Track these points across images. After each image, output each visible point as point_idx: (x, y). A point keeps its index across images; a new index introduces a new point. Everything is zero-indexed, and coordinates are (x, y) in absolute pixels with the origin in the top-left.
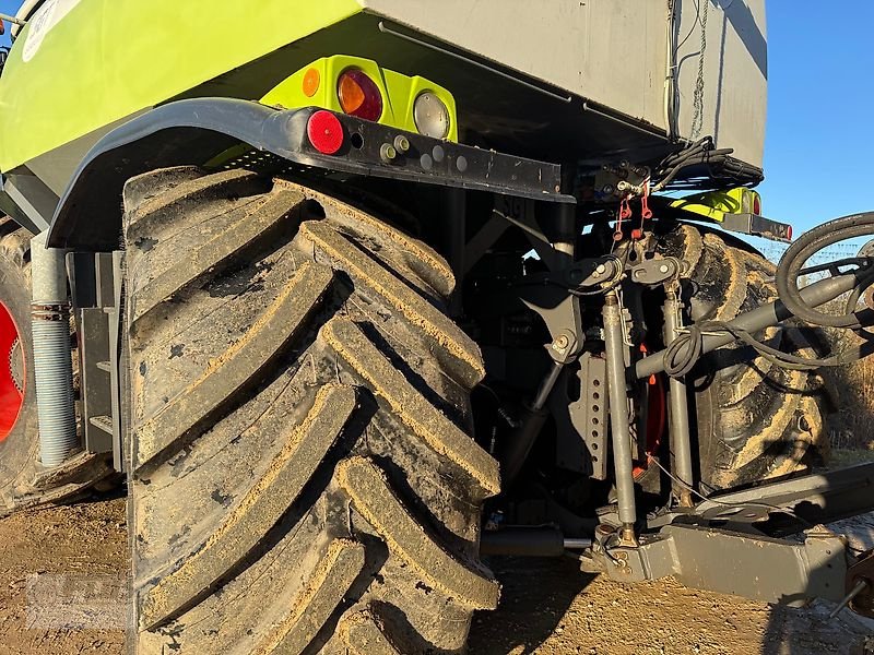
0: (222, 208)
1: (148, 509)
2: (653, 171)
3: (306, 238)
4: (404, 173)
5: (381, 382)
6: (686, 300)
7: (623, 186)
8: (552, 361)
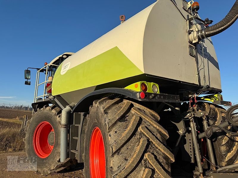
0: (117, 106)
1: (113, 162)
2: (196, 92)
3: (133, 111)
4: (154, 100)
5: (151, 138)
6: (208, 120)
7: (190, 96)
8: (180, 135)
